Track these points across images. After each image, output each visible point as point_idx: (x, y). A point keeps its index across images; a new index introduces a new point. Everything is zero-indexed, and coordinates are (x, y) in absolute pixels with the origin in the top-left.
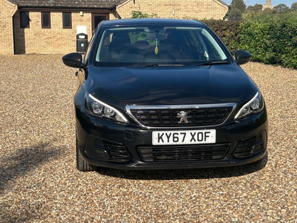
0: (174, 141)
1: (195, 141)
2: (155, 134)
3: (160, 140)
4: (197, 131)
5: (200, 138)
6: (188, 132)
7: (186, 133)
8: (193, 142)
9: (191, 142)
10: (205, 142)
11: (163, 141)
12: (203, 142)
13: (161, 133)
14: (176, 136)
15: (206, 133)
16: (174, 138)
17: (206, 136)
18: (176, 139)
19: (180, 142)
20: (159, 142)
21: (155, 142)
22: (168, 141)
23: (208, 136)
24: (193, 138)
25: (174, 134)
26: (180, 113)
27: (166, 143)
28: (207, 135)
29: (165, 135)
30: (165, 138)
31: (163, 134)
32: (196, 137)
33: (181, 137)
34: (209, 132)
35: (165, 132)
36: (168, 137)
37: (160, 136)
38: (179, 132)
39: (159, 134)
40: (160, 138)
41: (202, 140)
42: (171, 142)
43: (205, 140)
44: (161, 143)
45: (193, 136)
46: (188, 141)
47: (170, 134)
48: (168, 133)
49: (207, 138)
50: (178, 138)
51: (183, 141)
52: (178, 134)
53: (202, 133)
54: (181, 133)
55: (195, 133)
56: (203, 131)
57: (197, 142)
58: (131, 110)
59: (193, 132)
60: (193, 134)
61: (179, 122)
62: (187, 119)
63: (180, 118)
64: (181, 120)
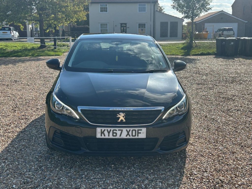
0: (113, 136)
1: (130, 136)
2: (99, 130)
3: (103, 135)
5: (134, 134)
6: (124, 130)
7: (122, 130)
8: (128, 137)
9: (127, 137)
10: (138, 137)
11: (105, 136)
12: (136, 137)
13: (103, 129)
14: (115, 131)
15: (138, 130)
16: (113, 133)
17: (138, 133)
18: (115, 134)
19: (118, 137)
20: (101, 136)
21: (99, 136)
22: (109, 136)
23: (140, 133)
24: (128, 134)
25: (113, 130)
26: (119, 114)
27: (107, 137)
28: (139, 131)
30: (106, 133)
31: (105, 130)
32: (130, 133)
33: (119, 133)
34: (141, 130)
35: (106, 129)
36: (109, 133)
37: (103, 131)
38: (117, 129)
39: (101, 130)
40: (102, 133)
41: (135, 136)
42: (111, 136)
43: (138, 136)
44: (103, 137)
45: (128, 132)
46: (124, 136)
47: (111, 130)
48: (109, 129)
50: (116, 133)
51: (120, 136)
52: (116, 130)
53: (135, 130)
54: (119, 130)
55: (130, 130)
56: (137, 129)
57: (131, 137)
58: (81, 110)
59: (128, 129)
60: (128, 131)
61: (118, 121)
62: (124, 118)
63: (119, 118)
64: (120, 120)
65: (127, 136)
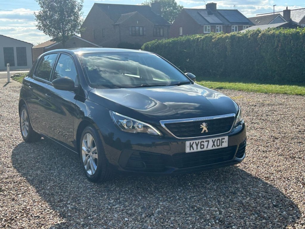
0: (201, 148)
1: (215, 146)
2: (188, 143)
3: (191, 148)
4: (216, 139)
5: (218, 144)
6: (210, 140)
7: (209, 141)
8: (214, 148)
11: (193, 149)
12: (220, 147)
13: (192, 142)
14: (202, 143)
15: (222, 139)
16: (201, 145)
17: (222, 142)
18: (202, 147)
19: (205, 149)
20: (190, 150)
21: (188, 150)
22: (197, 149)
23: (224, 142)
26: (202, 125)
27: (195, 150)
28: (223, 140)
29: (195, 143)
30: (194, 146)
31: (193, 143)
32: (215, 144)
33: (205, 144)
34: (224, 139)
35: (195, 141)
36: (197, 145)
37: (191, 144)
38: (204, 140)
39: (190, 143)
40: (191, 146)
42: (199, 149)
43: (222, 146)
44: (192, 151)
46: (210, 148)
47: (199, 142)
48: (197, 141)
50: (203, 145)
51: (207, 148)
52: (203, 142)
53: (220, 140)
54: (206, 141)
56: (220, 138)
57: (217, 147)
58: (165, 125)
59: (214, 139)
60: (214, 141)
61: (202, 132)
62: (207, 129)
63: (203, 128)
64: (203, 131)
65: (212, 147)
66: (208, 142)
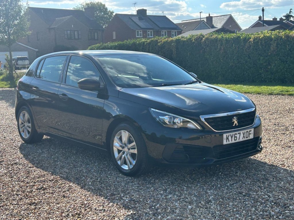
0: (235, 140)
2: (225, 136)
3: (228, 140)
4: (246, 131)
5: (247, 136)
6: (241, 132)
11: (229, 141)
12: (248, 138)
14: (236, 136)
16: (235, 137)
19: (238, 141)
20: (227, 142)
21: (225, 142)
22: (232, 141)
24: (244, 137)
26: (234, 118)
27: (230, 142)
28: (250, 133)
29: (230, 136)
30: (230, 138)
31: (229, 135)
33: (238, 136)
34: (251, 131)
35: (230, 134)
36: (232, 137)
38: (237, 133)
39: (227, 135)
40: (227, 138)
41: (247, 137)
42: (233, 141)
43: (249, 137)
45: (244, 134)
46: (241, 139)
47: (233, 134)
49: (250, 135)
51: (239, 139)
53: (248, 132)
54: (238, 133)
56: (249, 130)
57: (246, 139)
58: (205, 119)
59: (244, 132)
61: (233, 125)
62: (237, 122)
63: (234, 122)
65: (243, 139)
66: (239, 134)
